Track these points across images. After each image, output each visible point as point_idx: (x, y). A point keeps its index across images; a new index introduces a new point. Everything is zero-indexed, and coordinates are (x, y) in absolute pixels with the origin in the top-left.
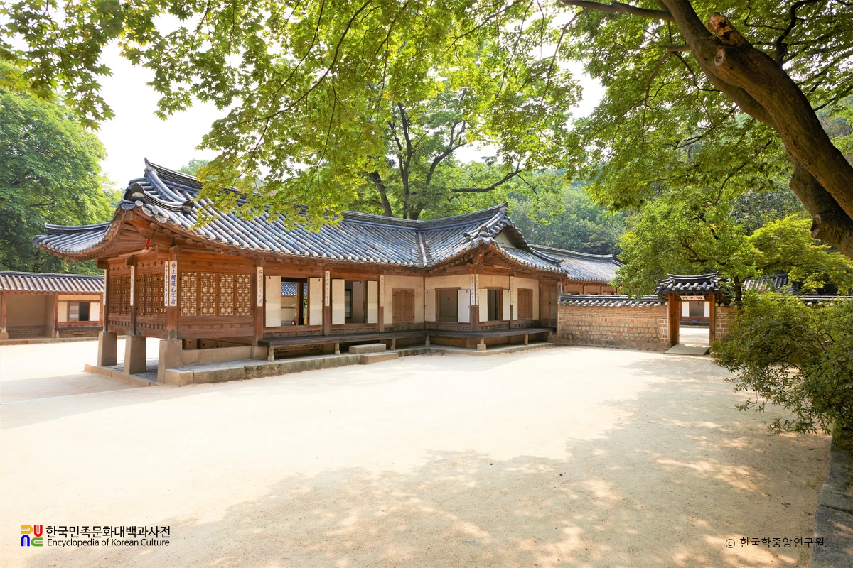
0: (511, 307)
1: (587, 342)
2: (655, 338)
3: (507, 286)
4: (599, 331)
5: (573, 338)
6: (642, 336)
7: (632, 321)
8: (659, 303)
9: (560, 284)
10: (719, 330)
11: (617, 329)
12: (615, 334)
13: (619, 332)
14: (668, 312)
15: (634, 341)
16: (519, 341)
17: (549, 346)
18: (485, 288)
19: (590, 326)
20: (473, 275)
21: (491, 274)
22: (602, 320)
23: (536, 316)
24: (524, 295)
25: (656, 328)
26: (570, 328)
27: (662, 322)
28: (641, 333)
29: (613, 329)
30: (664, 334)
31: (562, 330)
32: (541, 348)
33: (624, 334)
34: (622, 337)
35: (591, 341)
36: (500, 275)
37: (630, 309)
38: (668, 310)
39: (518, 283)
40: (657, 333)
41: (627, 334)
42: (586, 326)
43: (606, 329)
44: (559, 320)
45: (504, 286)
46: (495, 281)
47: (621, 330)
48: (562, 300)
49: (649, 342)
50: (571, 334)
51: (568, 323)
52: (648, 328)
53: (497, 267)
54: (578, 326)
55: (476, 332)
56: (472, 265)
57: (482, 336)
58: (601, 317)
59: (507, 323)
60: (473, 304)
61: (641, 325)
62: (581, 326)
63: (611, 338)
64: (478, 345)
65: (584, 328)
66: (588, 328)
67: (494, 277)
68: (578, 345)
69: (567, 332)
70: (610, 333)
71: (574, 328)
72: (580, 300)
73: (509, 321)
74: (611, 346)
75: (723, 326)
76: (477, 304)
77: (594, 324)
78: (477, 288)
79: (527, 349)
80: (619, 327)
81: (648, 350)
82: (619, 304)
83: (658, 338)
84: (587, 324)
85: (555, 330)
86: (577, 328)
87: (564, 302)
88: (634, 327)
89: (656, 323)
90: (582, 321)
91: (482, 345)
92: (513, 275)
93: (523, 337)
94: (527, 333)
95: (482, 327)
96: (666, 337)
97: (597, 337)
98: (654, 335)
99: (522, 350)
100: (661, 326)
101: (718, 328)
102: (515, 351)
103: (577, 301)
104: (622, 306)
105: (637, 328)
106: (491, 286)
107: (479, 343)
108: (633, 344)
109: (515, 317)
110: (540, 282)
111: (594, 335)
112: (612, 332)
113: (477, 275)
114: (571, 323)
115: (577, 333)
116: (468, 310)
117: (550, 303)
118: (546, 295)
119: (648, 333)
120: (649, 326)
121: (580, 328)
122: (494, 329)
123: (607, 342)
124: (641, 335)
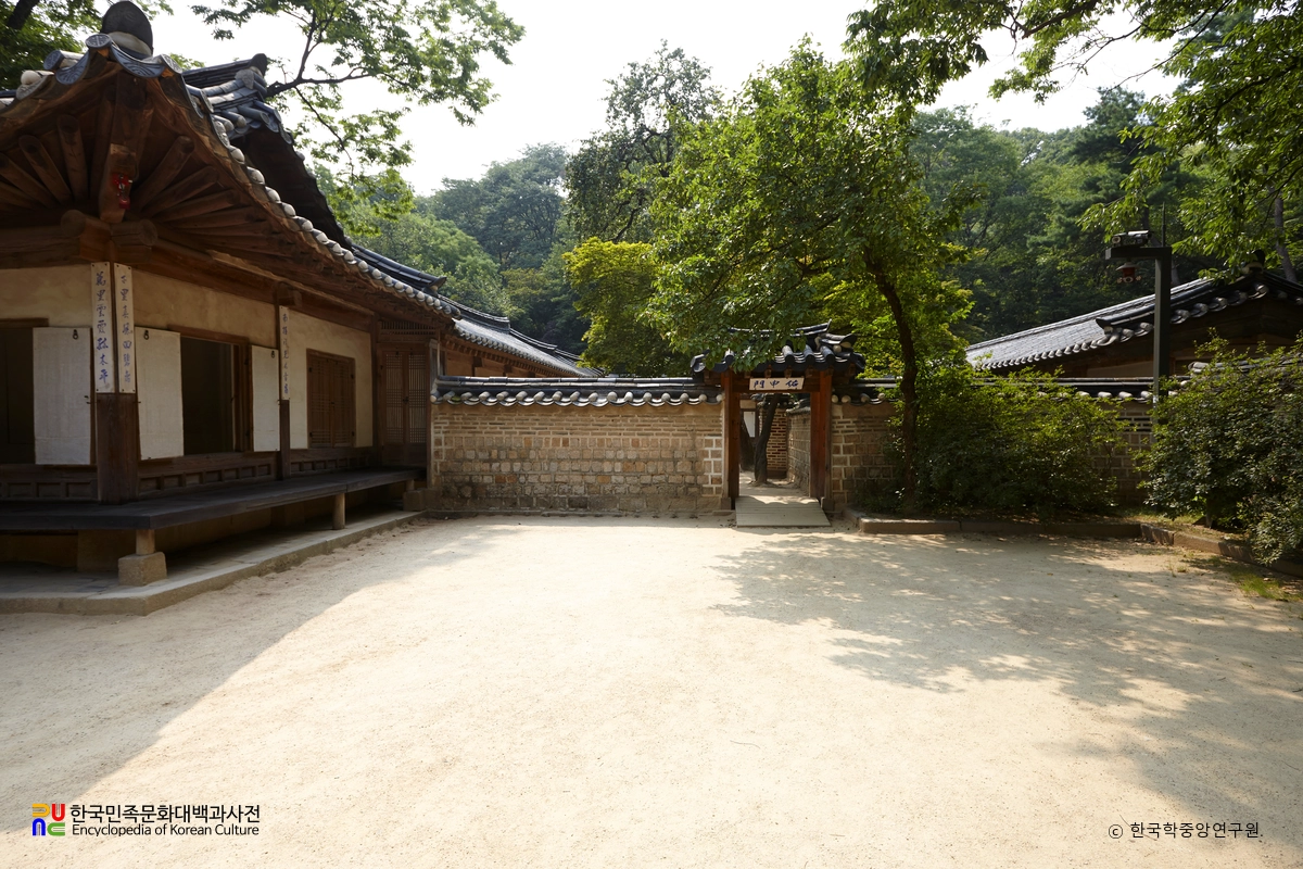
0: (284, 407)
1: (514, 504)
2: (691, 485)
3: (267, 334)
4: (548, 473)
5: (474, 496)
6: (660, 482)
7: (636, 444)
8: (702, 397)
9: (436, 345)
10: (839, 461)
11: (596, 466)
12: (591, 479)
13: (601, 473)
14: (723, 419)
15: (638, 495)
16: (317, 518)
17: (410, 522)
18: (169, 328)
19: (522, 459)
20: (104, 268)
21: (195, 282)
22: (556, 442)
23: (364, 437)
24: (326, 373)
25: (693, 461)
26: (466, 468)
27: (709, 443)
28: (656, 474)
29: (585, 466)
30: (712, 474)
31: (443, 473)
32: (387, 534)
33: (613, 477)
34: (608, 487)
35: (528, 501)
36: (235, 293)
37: (630, 413)
38: (723, 413)
39: (305, 334)
40: (695, 474)
41: (621, 479)
42: (512, 461)
43: (566, 466)
44: (433, 447)
45: (253, 335)
46: (220, 313)
47: (607, 467)
48: (442, 391)
49: (677, 496)
50: (470, 484)
51: (460, 455)
52: (675, 461)
53: (225, 259)
54: (490, 461)
55: (122, 502)
56: (91, 222)
57: (142, 524)
58: (552, 436)
59: (271, 460)
60: (104, 386)
61: (656, 454)
62: (498, 460)
63: (580, 490)
64: (126, 562)
65: (505, 468)
66: (517, 467)
67: (212, 297)
68: (491, 515)
69: (457, 478)
70: (576, 478)
71: (477, 467)
72: (494, 392)
73: (278, 454)
74: (581, 512)
75: (848, 450)
76: (127, 387)
77: (533, 454)
78: (127, 319)
79: (344, 543)
80: (602, 460)
81: (674, 517)
82: (602, 402)
83: (699, 486)
84: (514, 455)
85: (422, 475)
86: (486, 467)
87: (448, 396)
88: (638, 459)
89: (693, 448)
90: (500, 449)
91: (146, 552)
92: (289, 303)
93: (331, 502)
94: (340, 491)
95: (158, 480)
96: (719, 480)
97: (542, 489)
98: (689, 479)
99: (326, 549)
100: (705, 454)
101: (836, 456)
102: (298, 560)
103: (485, 394)
104: (612, 404)
105: (647, 461)
106: (197, 324)
107: (132, 550)
108: (637, 502)
109: (299, 439)
110: (375, 341)
111: (532, 485)
112: (583, 474)
113: (122, 271)
114: (470, 455)
115: (487, 479)
116: (85, 414)
117: (406, 400)
118: (393, 377)
119: (675, 473)
120: (678, 455)
121: (495, 465)
122: (217, 485)
123: (570, 501)
124: (657, 478)
